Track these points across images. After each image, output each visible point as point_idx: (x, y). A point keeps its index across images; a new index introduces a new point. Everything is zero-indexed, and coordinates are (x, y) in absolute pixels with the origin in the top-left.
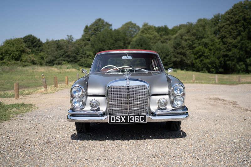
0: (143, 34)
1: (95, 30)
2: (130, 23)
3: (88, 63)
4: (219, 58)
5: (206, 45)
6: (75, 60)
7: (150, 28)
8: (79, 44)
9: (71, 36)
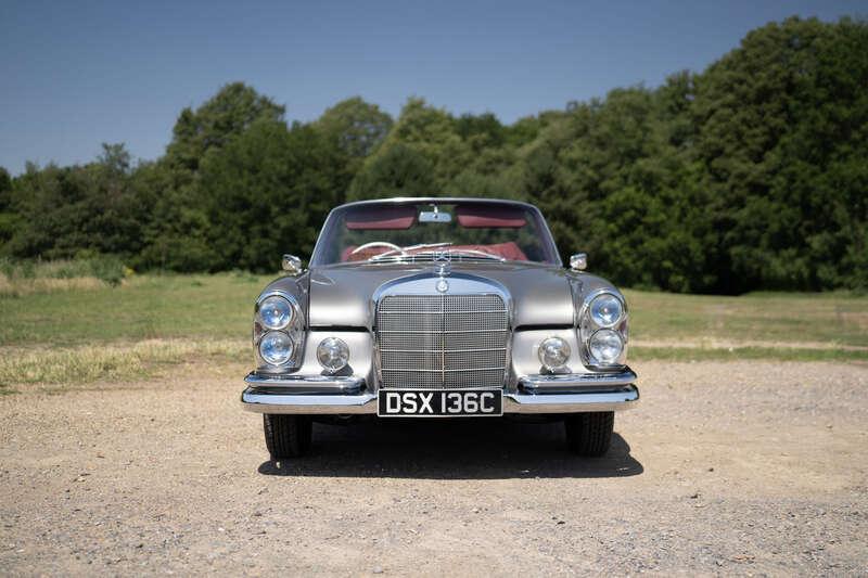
0: (408, 141)
1: (217, 126)
2: (357, 103)
3: (184, 253)
4: (700, 233)
5: (649, 183)
6: (135, 245)
7: (434, 117)
8: (150, 181)
9: (118, 148)
